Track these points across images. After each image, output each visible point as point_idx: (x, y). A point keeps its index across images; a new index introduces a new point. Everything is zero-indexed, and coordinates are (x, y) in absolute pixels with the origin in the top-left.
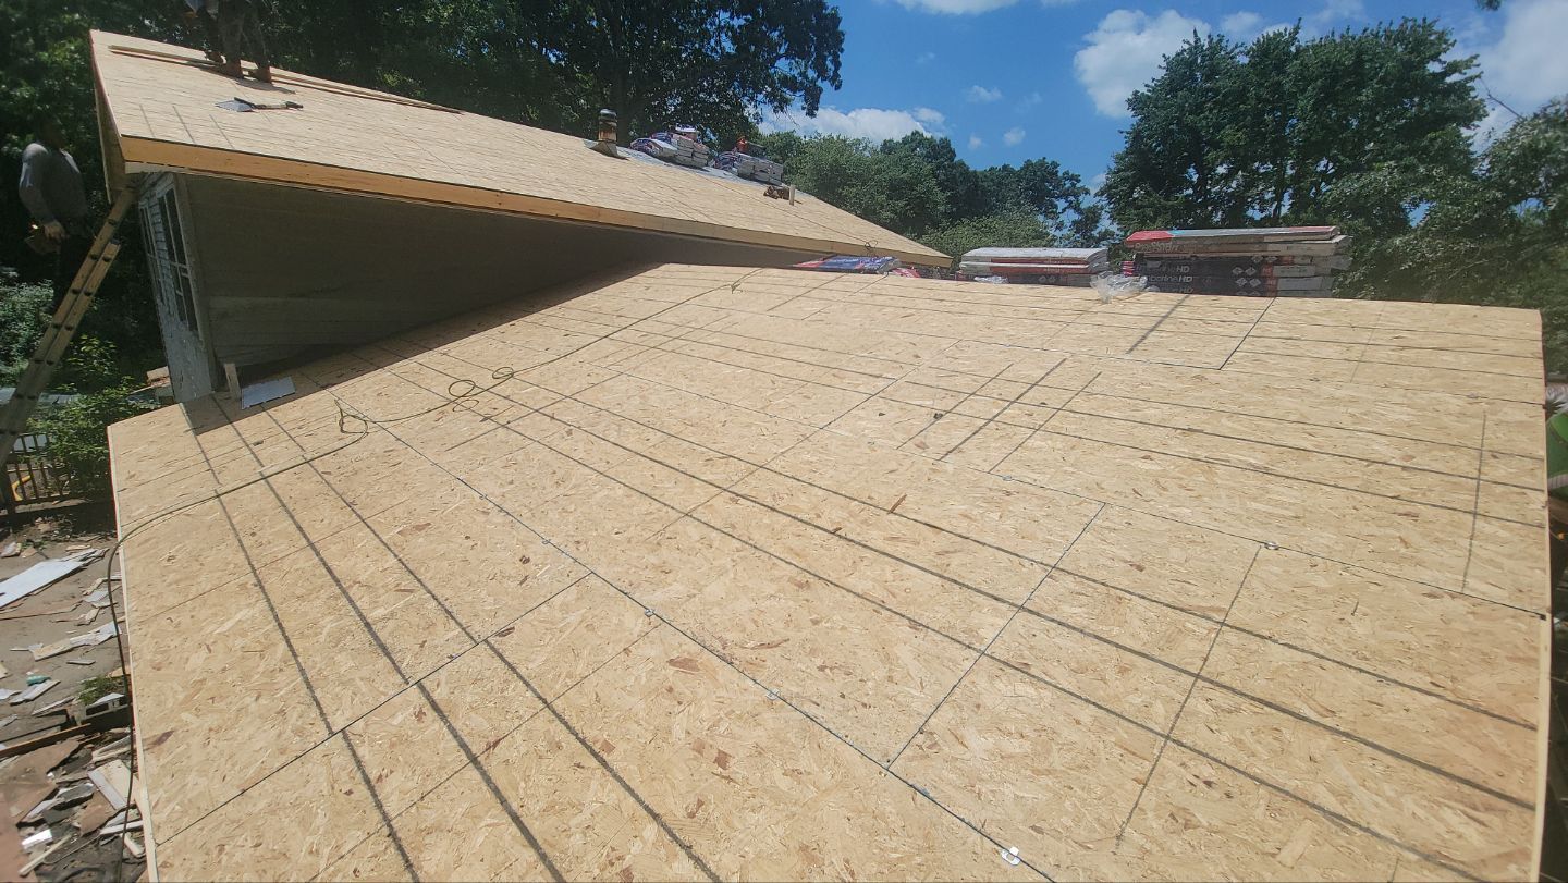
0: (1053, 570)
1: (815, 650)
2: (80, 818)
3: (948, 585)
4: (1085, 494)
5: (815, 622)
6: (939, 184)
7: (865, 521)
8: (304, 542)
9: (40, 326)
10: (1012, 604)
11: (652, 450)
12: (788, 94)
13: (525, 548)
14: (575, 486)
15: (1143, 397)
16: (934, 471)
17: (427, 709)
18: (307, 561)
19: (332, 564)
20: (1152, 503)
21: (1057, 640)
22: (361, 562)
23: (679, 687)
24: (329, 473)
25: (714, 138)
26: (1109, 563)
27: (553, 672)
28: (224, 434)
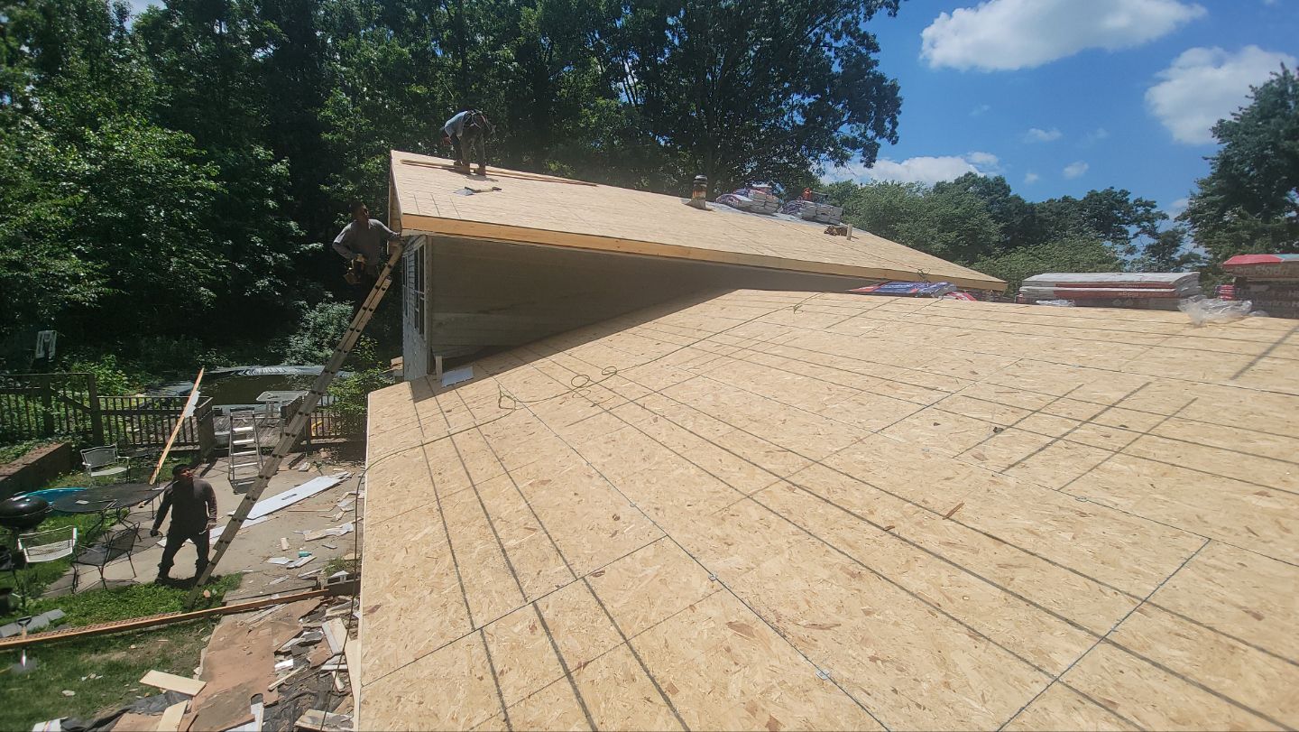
0: (1143, 604)
1: (867, 639)
2: (312, 654)
3: (1011, 599)
4: (1183, 526)
5: (867, 613)
6: (993, 217)
7: (919, 524)
8: (469, 484)
9: (341, 330)
10: (1092, 633)
11: (721, 439)
12: (849, 151)
13: (617, 509)
14: (658, 463)
15: (1256, 427)
16: (995, 483)
17: (538, 624)
18: (469, 497)
19: (486, 502)
20: (1272, 545)
21: (1151, 682)
22: (504, 504)
23: (736, 650)
24: (489, 436)
25: (782, 190)
26: (1217, 605)
27: (632, 614)
28: (429, 403)
